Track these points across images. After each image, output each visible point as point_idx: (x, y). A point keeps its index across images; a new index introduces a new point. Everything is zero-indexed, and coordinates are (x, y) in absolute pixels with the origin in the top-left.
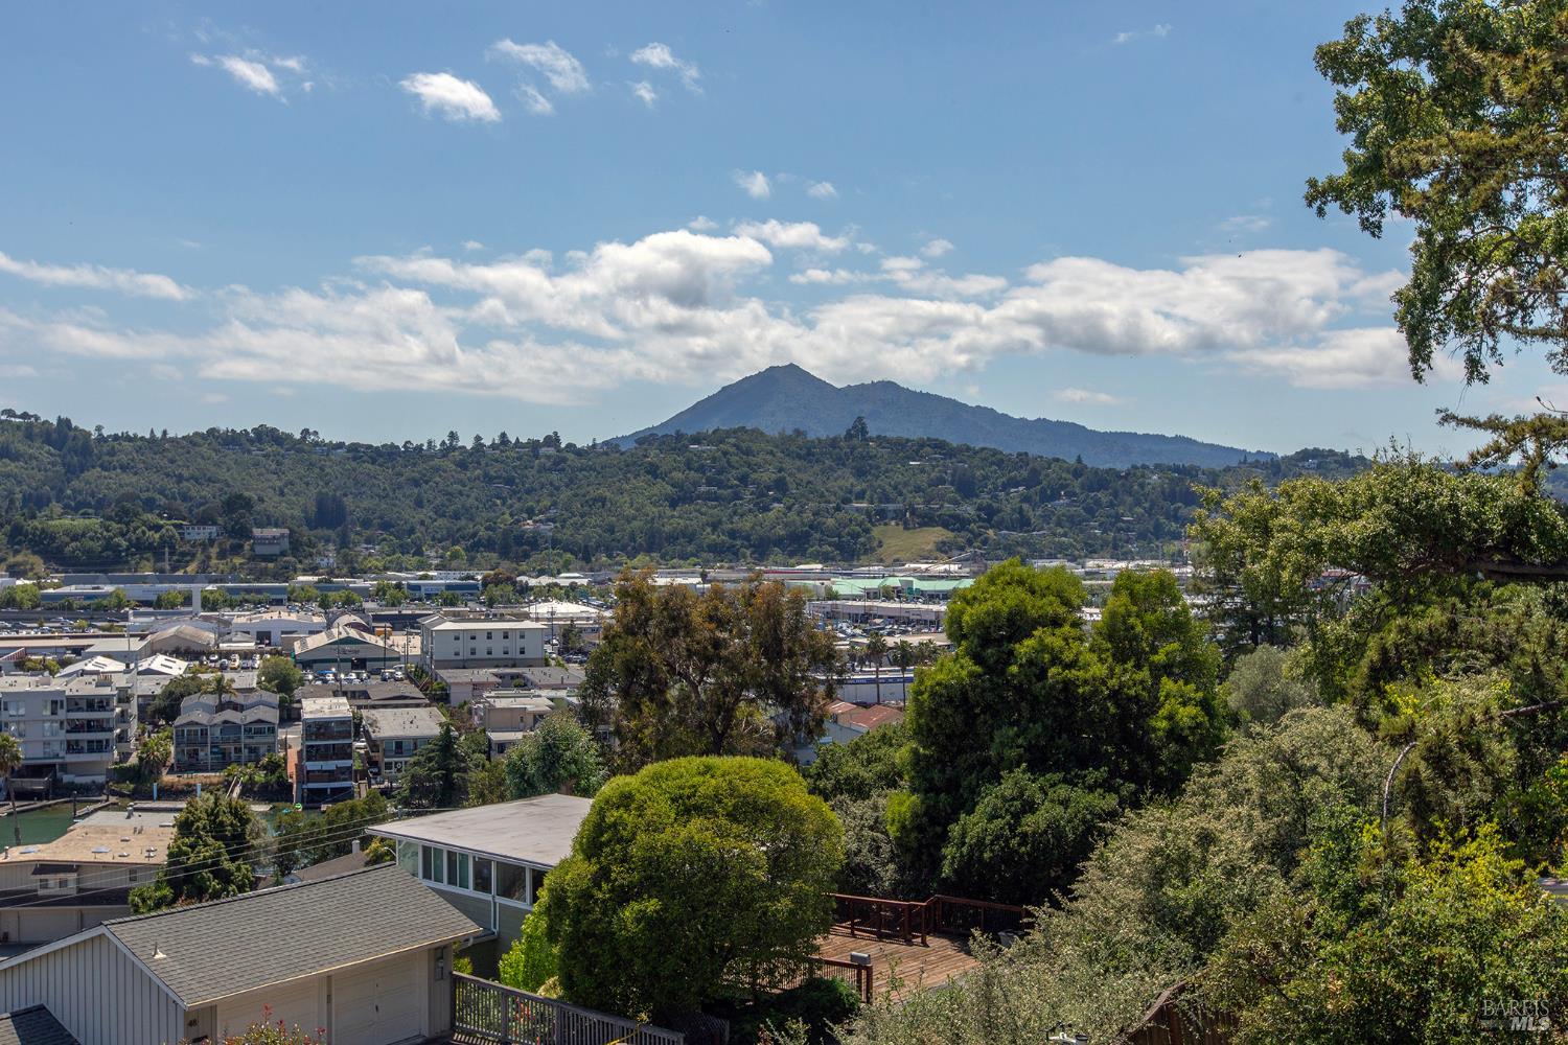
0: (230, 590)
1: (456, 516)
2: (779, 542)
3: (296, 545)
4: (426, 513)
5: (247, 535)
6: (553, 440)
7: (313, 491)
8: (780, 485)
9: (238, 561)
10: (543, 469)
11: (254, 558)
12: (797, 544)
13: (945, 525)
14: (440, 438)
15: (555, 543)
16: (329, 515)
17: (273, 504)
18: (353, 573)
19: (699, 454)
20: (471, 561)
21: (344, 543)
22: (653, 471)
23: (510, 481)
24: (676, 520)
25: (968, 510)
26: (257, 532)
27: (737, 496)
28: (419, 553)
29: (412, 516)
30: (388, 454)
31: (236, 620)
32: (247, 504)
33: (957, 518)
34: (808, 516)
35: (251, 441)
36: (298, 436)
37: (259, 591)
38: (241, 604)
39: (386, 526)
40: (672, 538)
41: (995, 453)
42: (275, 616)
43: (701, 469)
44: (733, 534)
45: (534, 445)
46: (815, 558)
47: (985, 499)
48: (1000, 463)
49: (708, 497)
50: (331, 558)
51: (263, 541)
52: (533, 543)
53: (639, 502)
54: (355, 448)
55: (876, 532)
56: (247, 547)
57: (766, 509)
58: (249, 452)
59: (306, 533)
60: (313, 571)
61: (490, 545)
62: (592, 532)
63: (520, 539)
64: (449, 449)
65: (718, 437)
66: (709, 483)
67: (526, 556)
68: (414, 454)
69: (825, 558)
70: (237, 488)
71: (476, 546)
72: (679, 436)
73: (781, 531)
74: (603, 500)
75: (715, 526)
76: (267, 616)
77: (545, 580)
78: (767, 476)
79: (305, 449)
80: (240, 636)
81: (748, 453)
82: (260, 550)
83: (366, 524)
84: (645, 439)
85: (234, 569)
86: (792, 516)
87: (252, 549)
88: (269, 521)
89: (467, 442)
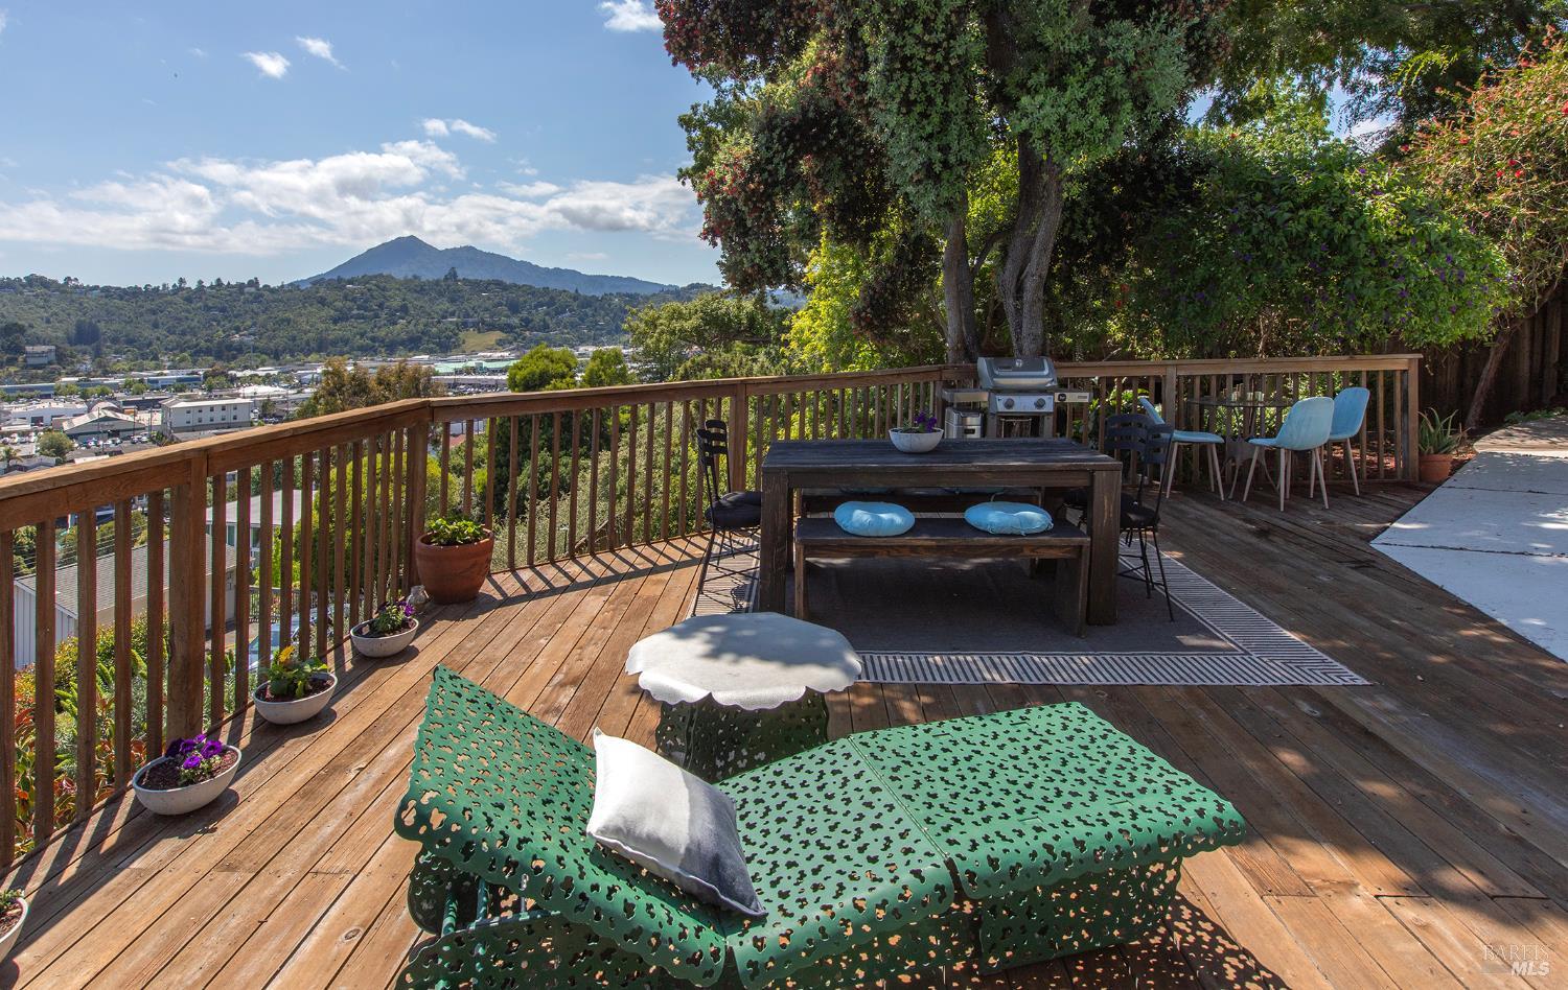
0: (6, 390)
1: (184, 333)
2: (403, 343)
3: (61, 357)
4: (161, 332)
5: (19, 350)
6: (254, 283)
7: (74, 319)
8: (404, 309)
9: (12, 369)
10: (246, 301)
11: (26, 367)
12: (413, 344)
13: (502, 330)
14: (172, 282)
15: (255, 349)
16: (86, 336)
17: (40, 329)
18: (105, 374)
19: (353, 291)
20: (195, 363)
21: (98, 353)
22: (322, 302)
23: (223, 310)
24: (336, 331)
25: (515, 321)
26: (29, 349)
27: (377, 316)
28: (155, 358)
29: (148, 333)
30: (133, 293)
31: (14, 410)
32: (21, 330)
33: (508, 325)
34: (421, 327)
35: (24, 286)
36: (61, 282)
37: (31, 389)
38: (16, 399)
39: (130, 342)
40: (334, 343)
41: (531, 287)
42: (46, 405)
43: (354, 300)
44: (373, 339)
45: (241, 286)
46: (425, 353)
47: (524, 314)
48: (533, 294)
49: (358, 317)
50: (88, 365)
51: (33, 355)
52: (240, 349)
53: (313, 321)
54: (107, 291)
55: (462, 335)
56: (20, 359)
57: (395, 323)
58: (22, 293)
59: (69, 349)
60: (74, 373)
61: (208, 352)
62: (281, 340)
63: (230, 347)
64: (177, 290)
65: (365, 280)
66: (358, 309)
67: (234, 358)
68: (152, 293)
69: (430, 352)
70: (12, 319)
71: (198, 353)
72: (340, 280)
73: (404, 336)
74: (288, 321)
75: (362, 335)
76: (38, 406)
77: (248, 373)
78: (396, 303)
79: (68, 291)
80: (18, 421)
81: (384, 289)
82: (31, 361)
83: (115, 341)
84: (317, 281)
85: (10, 375)
86: (411, 327)
87: (25, 361)
88: (38, 341)
89: (192, 284)
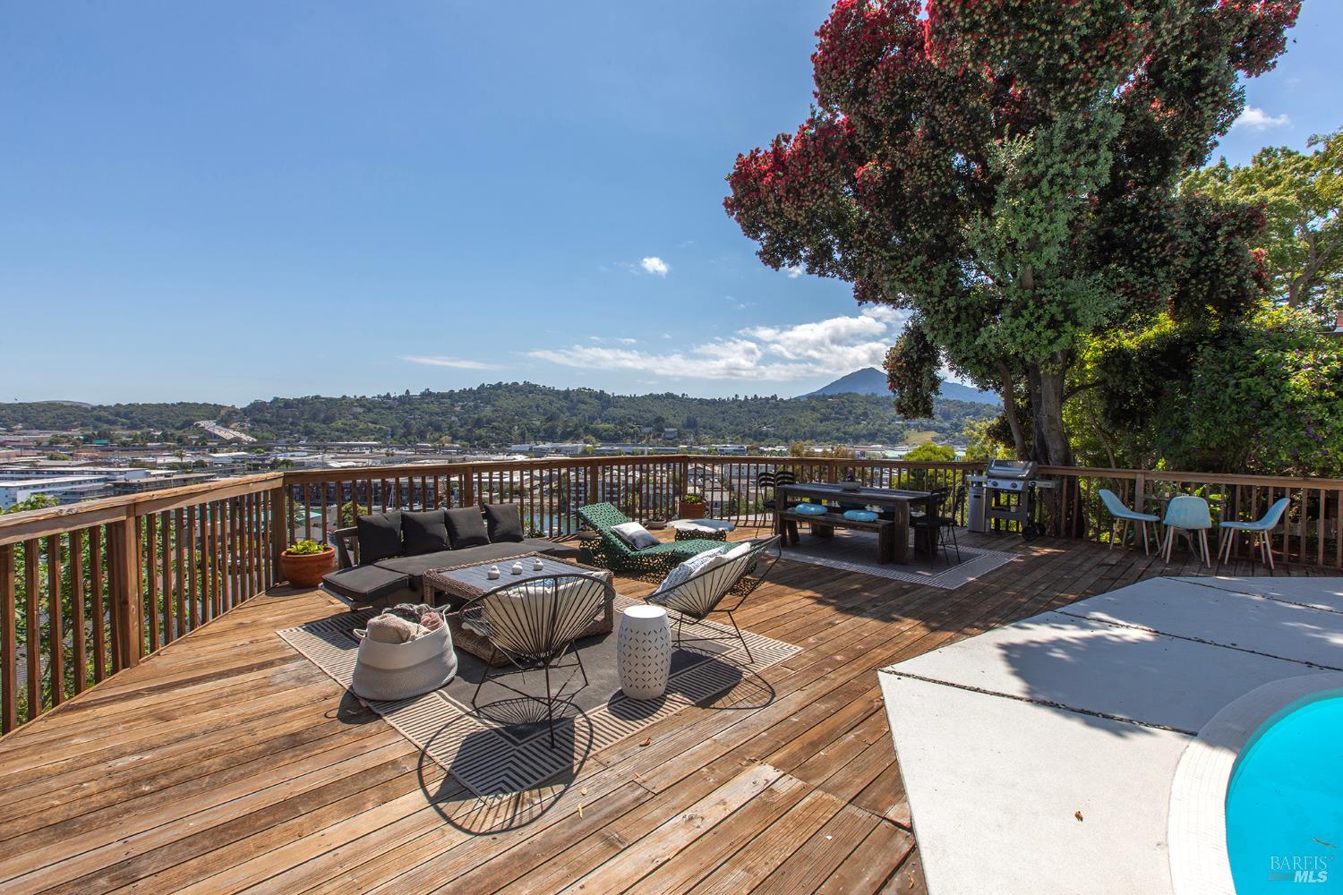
1: (737, 425)
2: (864, 436)
3: (679, 435)
4: (725, 424)
5: (662, 430)
6: (774, 397)
7: (686, 415)
8: (865, 415)
9: (659, 440)
10: (770, 408)
11: (665, 439)
12: (872, 437)
13: (936, 431)
14: (732, 396)
15: (774, 435)
16: (691, 424)
17: (671, 420)
18: (699, 445)
19: (832, 402)
20: (743, 442)
21: (696, 434)
22: (813, 409)
23: (758, 412)
24: (821, 427)
25: (947, 425)
26: (666, 430)
27: (847, 419)
28: (723, 438)
29: (720, 424)
30: (713, 402)
32: (663, 420)
33: (941, 428)
34: (877, 427)
39: (711, 428)
40: (821, 434)
41: (959, 402)
43: (833, 408)
44: (845, 433)
45: (767, 399)
46: (879, 443)
47: (955, 420)
48: (962, 406)
49: (835, 419)
50: (692, 439)
51: (668, 433)
52: (766, 435)
53: (807, 420)
54: (701, 401)
55: (906, 433)
56: (662, 435)
57: (859, 423)
59: (683, 431)
60: (685, 444)
61: (750, 436)
62: (789, 430)
63: (761, 434)
64: (735, 401)
65: (840, 396)
66: (836, 413)
67: (763, 440)
68: (721, 402)
69: (883, 443)
70: (659, 414)
71: (745, 436)
72: (824, 396)
73: (865, 432)
74: (794, 420)
75: (838, 430)
77: (770, 449)
78: (860, 411)
79: (684, 401)
81: (852, 402)
82: (667, 436)
83: (704, 427)
84: (811, 397)
85: (658, 442)
86: (870, 426)
87: (664, 436)
88: (670, 426)
89: (742, 398)
